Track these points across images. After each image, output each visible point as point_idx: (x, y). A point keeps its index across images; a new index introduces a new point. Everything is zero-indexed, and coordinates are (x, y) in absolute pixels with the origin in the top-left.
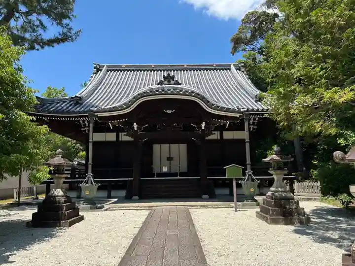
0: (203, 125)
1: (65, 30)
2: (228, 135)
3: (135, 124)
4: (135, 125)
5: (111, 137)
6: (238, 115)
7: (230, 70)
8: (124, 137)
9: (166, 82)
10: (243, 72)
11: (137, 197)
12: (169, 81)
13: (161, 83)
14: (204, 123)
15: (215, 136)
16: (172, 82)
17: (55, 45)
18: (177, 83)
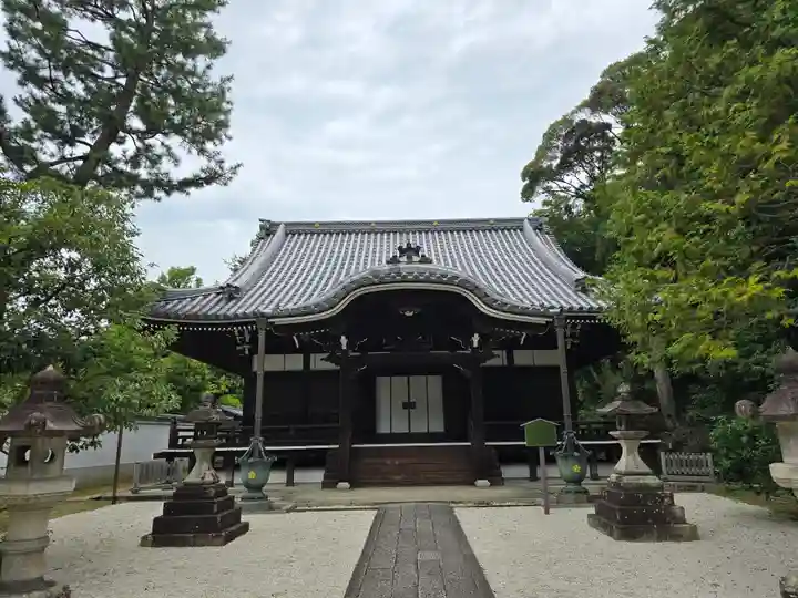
0: (476, 339)
1: (213, 164)
2: (522, 358)
3: (343, 337)
4: (344, 340)
5: (294, 363)
6: (542, 321)
7: (521, 230)
8: (319, 363)
9: (404, 259)
10: (547, 233)
11: (346, 485)
12: (409, 258)
13: (394, 260)
14: (476, 335)
15: (498, 359)
16: (416, 259)
17: (192, 190)
18: (425, 260)
